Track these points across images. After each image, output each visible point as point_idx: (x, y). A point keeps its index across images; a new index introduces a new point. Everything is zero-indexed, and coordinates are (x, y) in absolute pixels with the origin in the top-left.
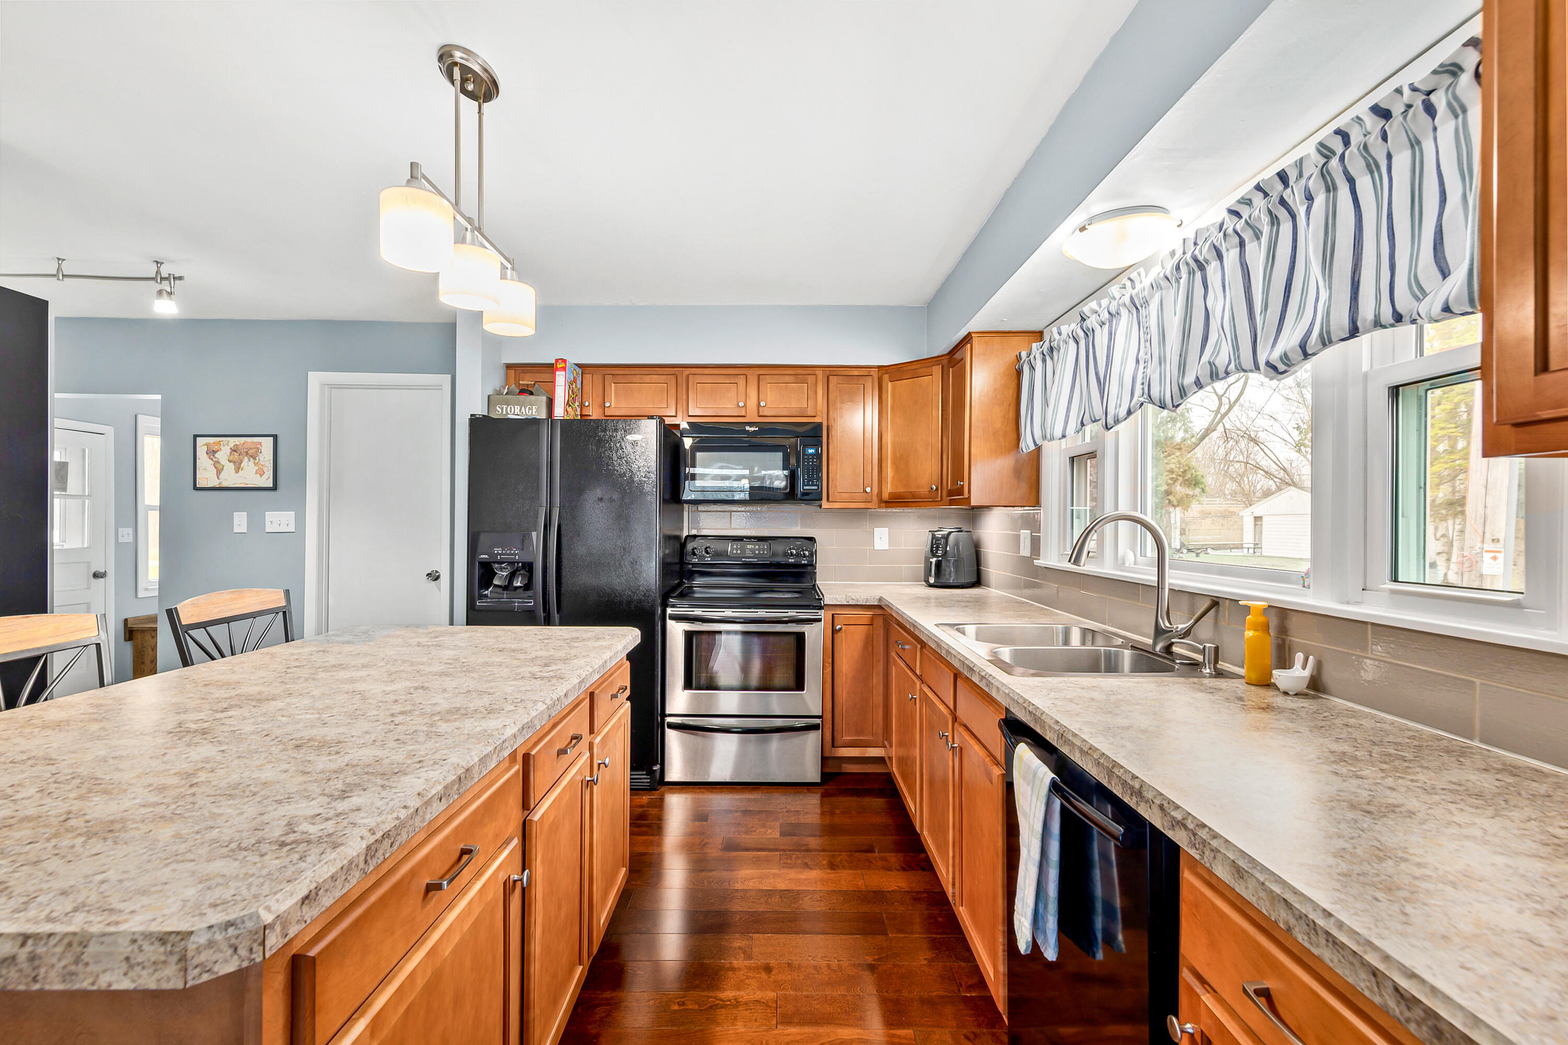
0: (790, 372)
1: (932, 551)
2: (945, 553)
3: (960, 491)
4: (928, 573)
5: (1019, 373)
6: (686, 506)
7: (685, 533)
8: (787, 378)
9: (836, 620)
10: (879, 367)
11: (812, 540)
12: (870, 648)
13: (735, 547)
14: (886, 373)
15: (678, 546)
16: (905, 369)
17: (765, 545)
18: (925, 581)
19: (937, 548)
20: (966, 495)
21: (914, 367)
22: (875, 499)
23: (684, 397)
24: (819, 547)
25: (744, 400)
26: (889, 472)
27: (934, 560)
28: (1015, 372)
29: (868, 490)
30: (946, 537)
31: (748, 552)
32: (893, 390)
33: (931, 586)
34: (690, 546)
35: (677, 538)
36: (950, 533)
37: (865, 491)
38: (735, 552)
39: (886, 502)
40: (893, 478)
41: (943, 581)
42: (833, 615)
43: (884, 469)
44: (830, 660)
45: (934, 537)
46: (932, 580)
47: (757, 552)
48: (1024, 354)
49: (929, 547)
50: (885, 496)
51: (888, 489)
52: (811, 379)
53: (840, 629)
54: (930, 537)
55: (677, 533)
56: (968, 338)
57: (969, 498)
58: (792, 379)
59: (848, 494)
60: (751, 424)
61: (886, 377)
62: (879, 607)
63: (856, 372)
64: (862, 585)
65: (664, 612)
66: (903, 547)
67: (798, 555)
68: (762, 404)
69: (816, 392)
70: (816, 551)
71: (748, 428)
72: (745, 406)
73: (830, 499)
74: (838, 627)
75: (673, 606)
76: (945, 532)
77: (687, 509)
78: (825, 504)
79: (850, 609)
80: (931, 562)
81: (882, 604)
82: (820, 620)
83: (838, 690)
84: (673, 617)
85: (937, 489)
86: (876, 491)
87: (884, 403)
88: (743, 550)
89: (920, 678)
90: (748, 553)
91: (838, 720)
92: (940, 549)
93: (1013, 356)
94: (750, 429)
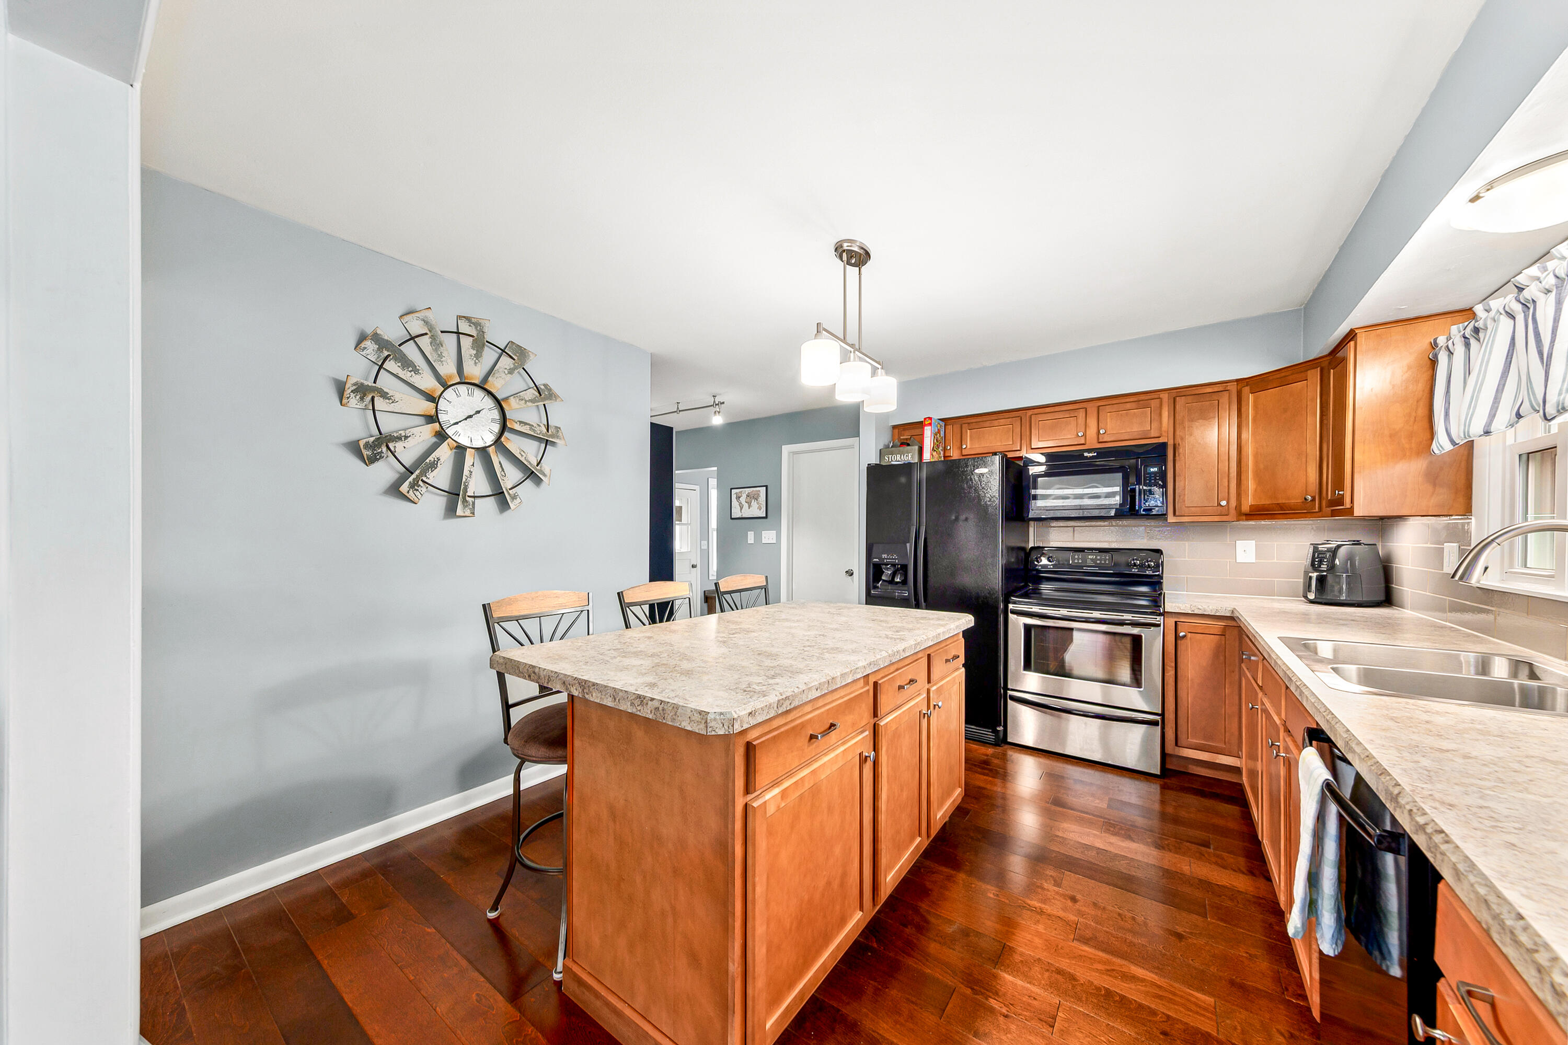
0: (1132, 400)
1: (1313, 564)
2: (1332, 567)
3: (1340, 501)
4: (1308, 588)
5: (1434, 363)
6: (1032, 523)
7: (1031, 545)
8: (1128, 406)
9: (1179, 628)
10: (1238, 381)
11: (1159, 552)
12: (1222, 658)
13: (1076, 557)
14: (1247, 386)
15: (1022, 554)
16: (1271, 378)
17: (1108, 556)
18: (1304, 596)
19: (1321, 562)
20: (1348, 505)
21: (1283, 374)
22: (1233, 512)
23: (1028, 433)
24: (1166, 559)
25: (1083, 430)
26: (1251, 484)
27: (1314, 575)
28: (1429, 362)
29: (1224, 503)
30: (1334, 552)
31: (1089, 561)
32: (1255, 402)
33: (1312, 602)
34: (1034, 556)
35: (1023, 549)
36: (1339, 547)
37: (1219, 505)
38: (1076, 561)
39: (1246, 515)
40: (1256, 490)
41: (1330, 597)
42: (1176, 622)
43: (1244, 482)
44: (1173, 664)
45: (1316, 549)
46: (1312, 596)
47: (1098, 562)
48: (1441, 340)
49: (1309, 560)
50: (1245, 508)
51: (1249, 501)
52: (1155, 403)
53: (1184, 636)
54: (1311, 551)
55: (1023, 545)
56: (1351, 336)
57: (1352, 508)
58: (1134, 405)
59: (1198, 508)
60: (1089, 451)
61: (1246, 390)
62: (1232, 618)
63: (1209, 390)
64: (1219, 597)
65: (1006, 607)
66: (1275, 561)
67: (1142, 566)
68: (1101, 432)
69: (1160, 415)
70: (1162, 562)
71: (1086, 454)
72: (1085, 435)
73: (1177, 514)
74: (1182, 634)
75: (1015, 603)
76: (1333, 545)
77: (1033, 526)
78: (1171, 519)
79: (1197, 618)
80: (1311, 578)
81: (1236, 614)
82: (1159, 625)
83: (1182, 693)
84: (1013, 612)
85: (1313, 499)
86: (1233, 503)
87: (1244, 415)
88: (1084, 560)
89: (1261, 688)
90: (1089, 562)
91: (1182, 721)
92: (1325, 563)
93: (1425, 343)
94: (1089, 455)
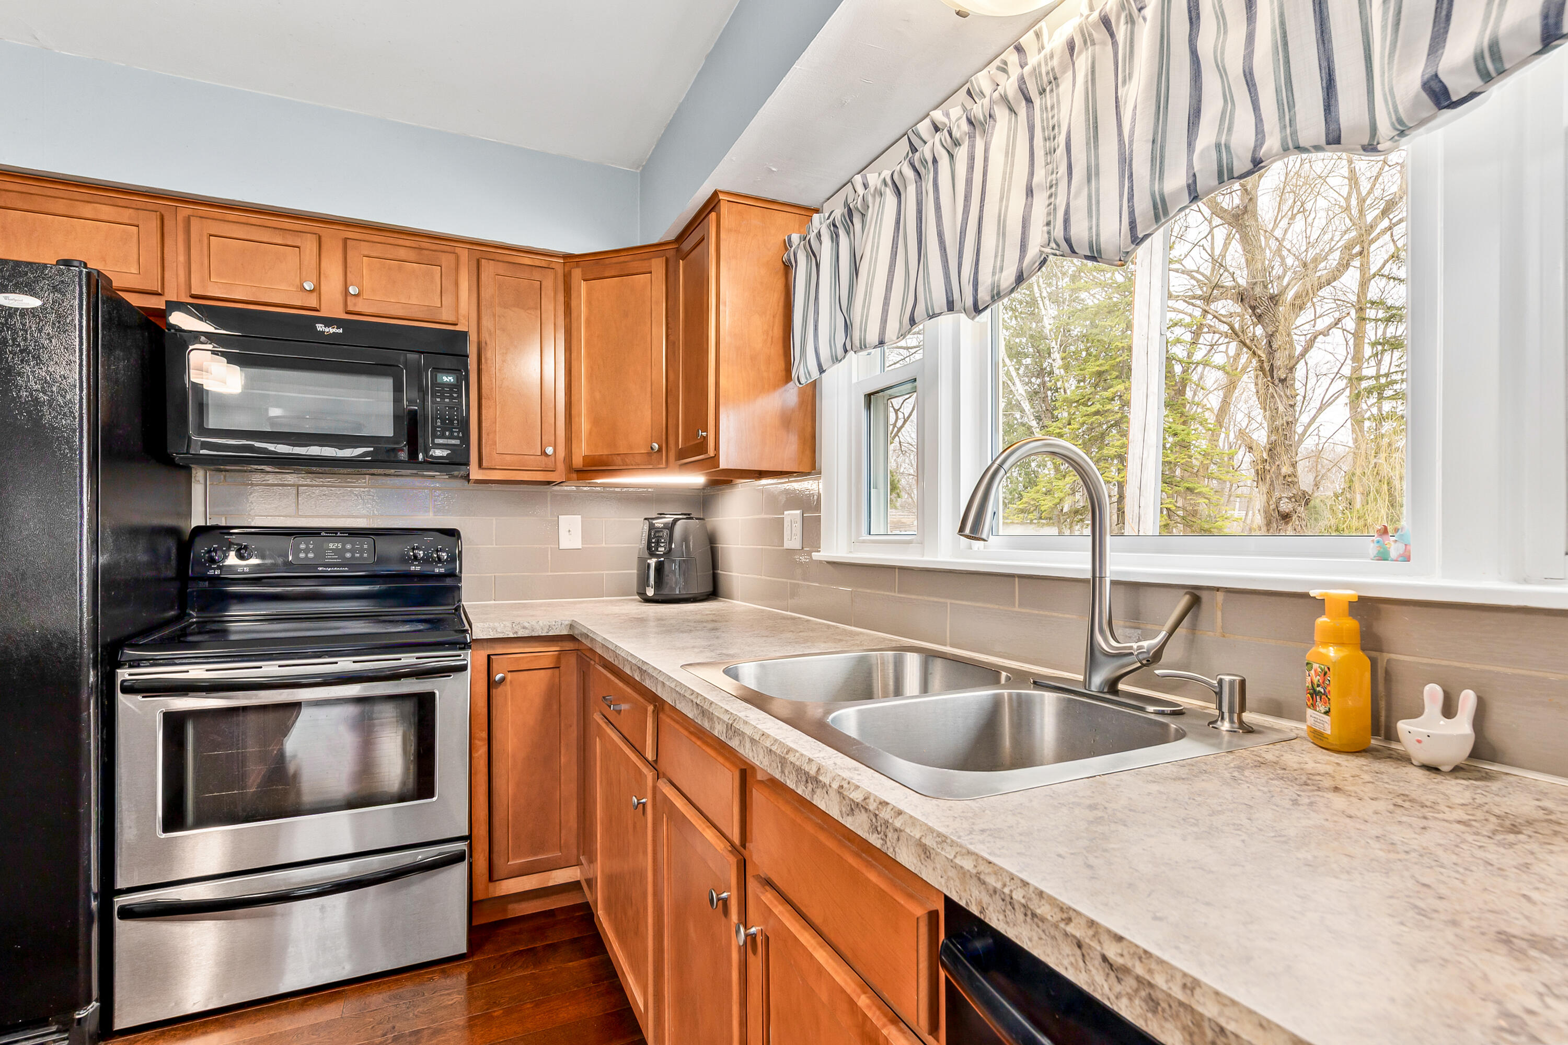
0: (408, 243)
1: (649, 547)
2: (669, 551)
3: (701, 447)
4: (643, 582)
5: (788, 268)
6: (198, 474)
7: (197, 522)
8: (402, 253)
9: (495, 666)
10: (567, 257)
11: (453, 533)
12: (555, 707)
13: (303, 546)
14: (577, 266)
15: (169, 545)
16: (607, 261)
17: (366, 543)
18: (639, 594)
19: (658, 543)
20: (711, 453)
21: (622, 259)
22: (561, 466)
23: (182, 258)
24: (467, 546)
25: (315, 279)
26: (584, 424)
27: (653, 562)
28: (782, 266)
29: (550, 450)
30: (671, 527)
31: (329, 554)
32: (589, 294)
33: (648, 600)
34: (201, 548)
35: (173, 532)
36: (675, 521)
37: (544, 453)
38: (302, 555)
39: (578, 471)
40: (590, 433)
41: (666, 591)
42: (489, 656)
43: (575, 420)
44: (484, 735)
45: (651, 527)
46: (650, 592)
47: (348, 555)
48: (795, 238)
49: (645, 542)
50: (578, 462)
51: (582, 450)
52: (447, 260)
53: (503, 680)
54: (646, 528)
55: (174, 523)
56: (712, 204)
57: (716, 458)
58: (412, 255)
59: (515, 456)
60: (328, 322)
61: (577, 273)
62: (571, 638)
63: (526, 260)
64: (541, 605)
65: (108, 680)
66: (604, 545)
67: (427, 560)
68: (353, 290)
69: (457, 284)
70: (460, 552)
71: (320, 327)
72: (317, 290)
73: (485, 464)
74: (498, 677)
75: (135, 663)
76: (669, 519)
77: (201, 479)
78: (475, 473)
79: (520, 644)
80: (649, 565)
81: (576, 633)
82: (463, 668)
83: (498, 783)
84: (129, 689)
85: (660, 450)
86: (561, 453)
87: (574, 315)
88: (320, 552)
89: (654, 765)
90: (331, 558)
91: (498, 834)
92: (662, 545)
93: (776, 240)
94: (327, 330)
